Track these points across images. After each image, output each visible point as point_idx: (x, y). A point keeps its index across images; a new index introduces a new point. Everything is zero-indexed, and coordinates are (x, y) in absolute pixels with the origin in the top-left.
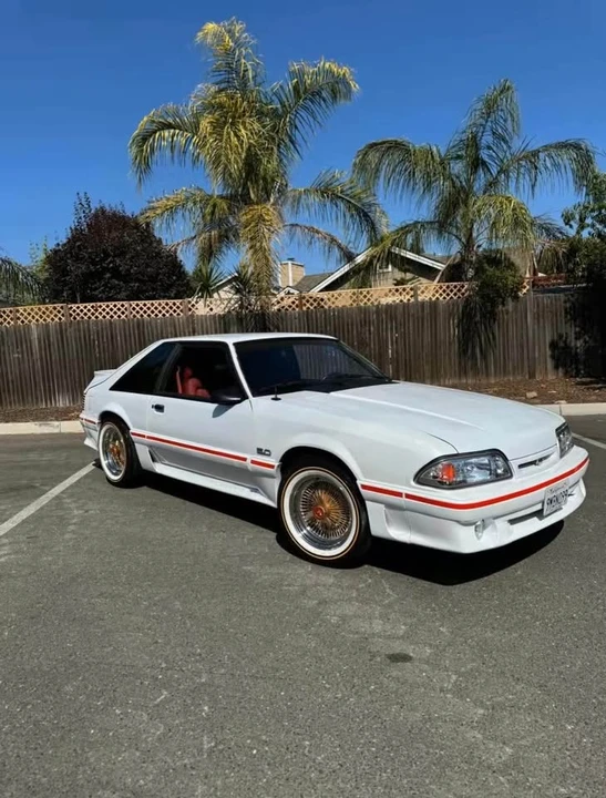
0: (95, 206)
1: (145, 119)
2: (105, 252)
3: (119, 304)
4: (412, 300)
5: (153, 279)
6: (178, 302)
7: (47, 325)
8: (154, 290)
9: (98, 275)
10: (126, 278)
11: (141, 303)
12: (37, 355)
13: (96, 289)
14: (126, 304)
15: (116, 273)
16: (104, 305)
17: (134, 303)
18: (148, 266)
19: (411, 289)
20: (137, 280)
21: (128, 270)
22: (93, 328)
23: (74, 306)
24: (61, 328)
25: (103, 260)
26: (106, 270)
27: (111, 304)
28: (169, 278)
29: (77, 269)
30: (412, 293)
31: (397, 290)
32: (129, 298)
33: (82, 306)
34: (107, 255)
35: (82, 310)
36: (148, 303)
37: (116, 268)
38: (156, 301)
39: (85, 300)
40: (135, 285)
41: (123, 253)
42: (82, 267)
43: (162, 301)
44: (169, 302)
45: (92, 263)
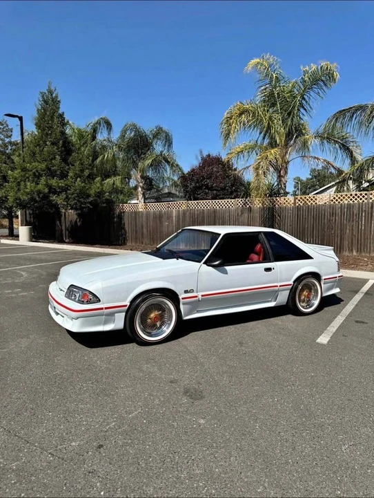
3: (207, 201)
4: (365, 201)
5: (223, 189)
6: (233, 200)
7: (179, 211)
8: (223, 195)
9: (200, 188)
10: (211, 189)
11: (217, 201)
12: (174, 224)
13: (199, 194)
14: (210, 201)
15: (207, 187)
16: (201, 201)
17: (214, 201)
18: (221, 182)
19: (366, 194)
20: (216, 190)
21: (212, 185)
22: (196, 212)
23: (190, 202)
24: (184, 213)
25: (202, 181)
26: (203, 185)
27: (204, 202)
28: (231, 188)
29: (191, 185)
30: (366, 196)
32: (213, 198)
33: (193, 202)
34: (204, 178)
35: (193, 204)
36: (220, 201)
37: (207, 184)
38: (223, 201)
39: (195, 199)
40: (215, 192)
41: (211, 177)
42: (193, 184)
43: (226, 201)
44: (229, 200)
45: (198, 182)
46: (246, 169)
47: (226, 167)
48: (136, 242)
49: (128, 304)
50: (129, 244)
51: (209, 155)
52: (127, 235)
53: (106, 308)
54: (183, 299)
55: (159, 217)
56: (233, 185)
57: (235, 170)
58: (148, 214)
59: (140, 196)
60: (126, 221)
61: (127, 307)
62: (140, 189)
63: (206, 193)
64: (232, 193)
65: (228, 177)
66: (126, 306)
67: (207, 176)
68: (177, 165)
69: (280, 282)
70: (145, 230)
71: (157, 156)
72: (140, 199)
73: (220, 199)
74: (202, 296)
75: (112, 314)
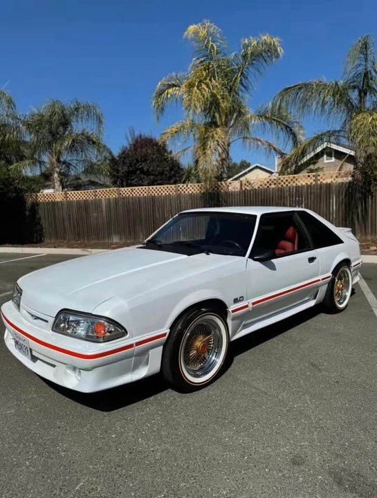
0: (137, 134)
1: (159, 84)
2: (137, 160)
3: (144, 187)
4: (314, 183)
5: (161, 173)
6: (173, 186)
7: (109, 199)
8: (161, 180)
9: (134, 172)
10: (147, 173)
11: (154, 187)
12: (104, 215)
13: (133, 180)
14: (146, 187)
15: (142, 171)
16: (136, 188)
17: (151, 187)
18: (158, 166)
19: (314, 176)
20: (153, 175)
21: (148, 169)
22: (131, 201)
23: (122, 189)
24: (116, 201)
25: (135, 164)
26: (137, 169)
27: (140, 188)
28: (169, 173)
29: (123, 169)
30: (314, 178)
31: (309, 176)
32: (149, 185)
33: (126, 189)
34: (138, 161)
35: (126, 191)
36: (158, 187)
37: (142, 168)
38: (162, 186)
39: (128, 185)
40: (152, 177)
41: (146, 160)
42: (125, 168)
43: (165, 186)
44: (169, 186)
45: (131, 165)
46: (183, 152)
47: (161, 149)
48: (57, 238)
49: (168, 331)
50: (47, 241)
51: (141, 136)
52: (44, 230)
53: (138, 344)
54: (233, 311)
55: (84, 206)
56: (171, 169)
57: (171, 152)
58: (70, 204)
59: (57, 184)
60: (41, 213)
61: (166, 337)
62: (56, 175)
63: (141, 179)
64: (170, 178)
65: (165, 160)
66: (164, 335)
67: (141, 159)
68: (105, 146)
69: (322, 274)
70: (67, 223)
71: (78, 135)
72: (57, 187)
73: (158, 184)
74: (253, 304)
75: (145, 352)
